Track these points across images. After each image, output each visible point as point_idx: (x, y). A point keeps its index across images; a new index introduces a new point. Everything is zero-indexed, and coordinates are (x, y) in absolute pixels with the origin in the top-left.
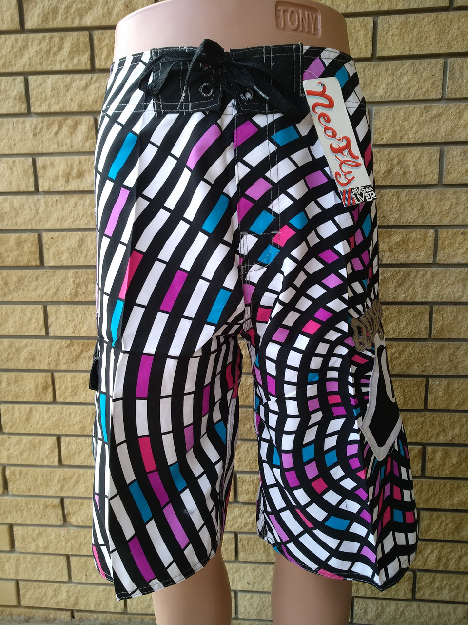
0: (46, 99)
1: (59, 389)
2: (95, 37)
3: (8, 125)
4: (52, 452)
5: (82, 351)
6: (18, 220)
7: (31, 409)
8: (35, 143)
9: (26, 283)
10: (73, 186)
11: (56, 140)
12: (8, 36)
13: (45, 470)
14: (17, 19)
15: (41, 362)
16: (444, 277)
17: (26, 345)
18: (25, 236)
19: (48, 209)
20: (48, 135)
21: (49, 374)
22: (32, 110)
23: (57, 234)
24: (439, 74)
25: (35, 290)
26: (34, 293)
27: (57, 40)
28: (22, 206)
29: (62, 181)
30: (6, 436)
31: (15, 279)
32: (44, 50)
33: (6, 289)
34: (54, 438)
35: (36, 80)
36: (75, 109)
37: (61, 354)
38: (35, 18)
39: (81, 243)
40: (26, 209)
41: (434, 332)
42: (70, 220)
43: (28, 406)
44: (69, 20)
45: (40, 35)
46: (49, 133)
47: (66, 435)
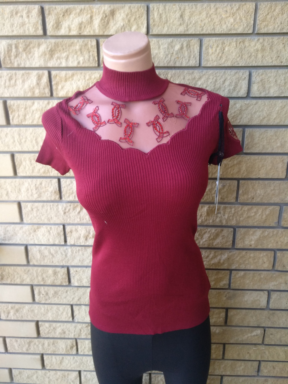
0: (73, 193)
1: (81, 347)
3: (47, 207)
4: (76, 379)
6: (54, 260)
7: (63, 358)
8: (65, 217)
9: (60, 294)
11: (79, 217)
15: (69, 334)
17: (60, 326)
18: (58, 269)
19: (73, 254)
21: (74, 340)
22: (63, 199)
23: (80, 269)
25: (65, 298)
28: (56, 252)
29: (83, 240)
30: (47, 371)
31: (52, 292)
33: (47, 297)
34: (77, 373)
35: (66, 182)
37: (82, 330)
40: (59, 254)
42: (88, 261)
43: (61, 357)
46: (75, 212)
47: (85, 371)
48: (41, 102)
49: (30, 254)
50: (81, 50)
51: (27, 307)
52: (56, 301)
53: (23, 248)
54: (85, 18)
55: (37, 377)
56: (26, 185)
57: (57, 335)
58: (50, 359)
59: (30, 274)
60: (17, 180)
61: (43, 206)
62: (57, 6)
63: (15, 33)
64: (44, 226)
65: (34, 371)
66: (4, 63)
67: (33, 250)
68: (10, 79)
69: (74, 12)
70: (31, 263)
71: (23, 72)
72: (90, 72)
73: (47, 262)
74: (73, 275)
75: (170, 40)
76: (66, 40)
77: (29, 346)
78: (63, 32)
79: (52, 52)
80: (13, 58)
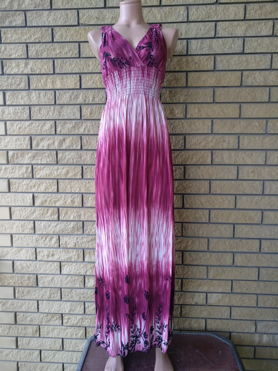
0: (41, 229)
1: (42, 332)
2: (60, 210)
5: (51, 318)
7: (30, 340)
8: (36, 243)
9: (31, 293)
10: (50, 259)
11: (44, 243)
12: (28, 208)
13: (34, 364)
14: (32, 203)
15: (35, 322)
16: (185, 296)
17: (30, 315)
18: (31, 276)
19: (40, 266)
20: (41, 241)
21: (38, 326)
22: (36, 233)
23: (44, 275)
24: (180, 228)
25: (34, 295)
26: (34, 296)
27: (46, 210)
28: (30, 265)
29: (46, 257)
30: (19, 350)
31: (26, 291)
32: (41, 213)
33: (23, 295)
34: (39, 351)
35: (38, 223)
36: (52, 233)
37: (43, 319)
38: (39, 203)
39: (53, 279)
40: (32, 266)
41: (182, 315)
42: (49, 271)
43: (29, 339)
44: (51, 204)
45: (40, 208)
47: (43, 350)
48: (27, 180)
49: (15, 266)
50: (48, 156)
51: (10, 301)
52: (28, 297)
53: (11, 262)
54: (51, 142)
55: (12, 355)
56: (16, 224)
57: (27, 323)
58: (22, 341)
59: (14, 279)
60: (12, 221)
61: (24, 237)
62: (38, 137)
63: (17, 148)
64: (25, 249)
65: (10, 350)
66: (10, 162)
67: (17, 264)
68: (13, 169)
69: (46, 139)
70: (15, 272)
71: (19, 166)
72: (52, 166)
73: (24, 271)
74: (40, 280)
75: (92, 152)
76: (41, 152)
77: (9, 330)
78: (40, 148)
79: (34, 157)
80: (15, 159)
